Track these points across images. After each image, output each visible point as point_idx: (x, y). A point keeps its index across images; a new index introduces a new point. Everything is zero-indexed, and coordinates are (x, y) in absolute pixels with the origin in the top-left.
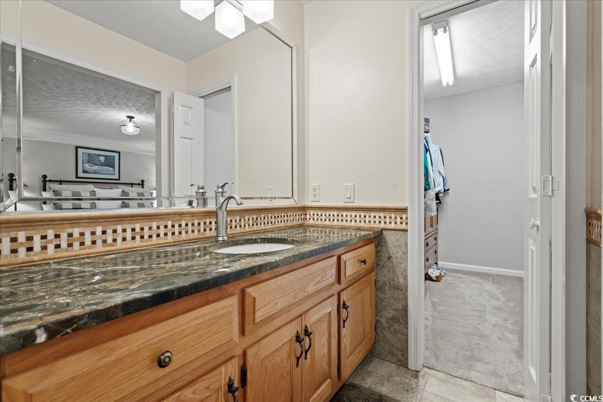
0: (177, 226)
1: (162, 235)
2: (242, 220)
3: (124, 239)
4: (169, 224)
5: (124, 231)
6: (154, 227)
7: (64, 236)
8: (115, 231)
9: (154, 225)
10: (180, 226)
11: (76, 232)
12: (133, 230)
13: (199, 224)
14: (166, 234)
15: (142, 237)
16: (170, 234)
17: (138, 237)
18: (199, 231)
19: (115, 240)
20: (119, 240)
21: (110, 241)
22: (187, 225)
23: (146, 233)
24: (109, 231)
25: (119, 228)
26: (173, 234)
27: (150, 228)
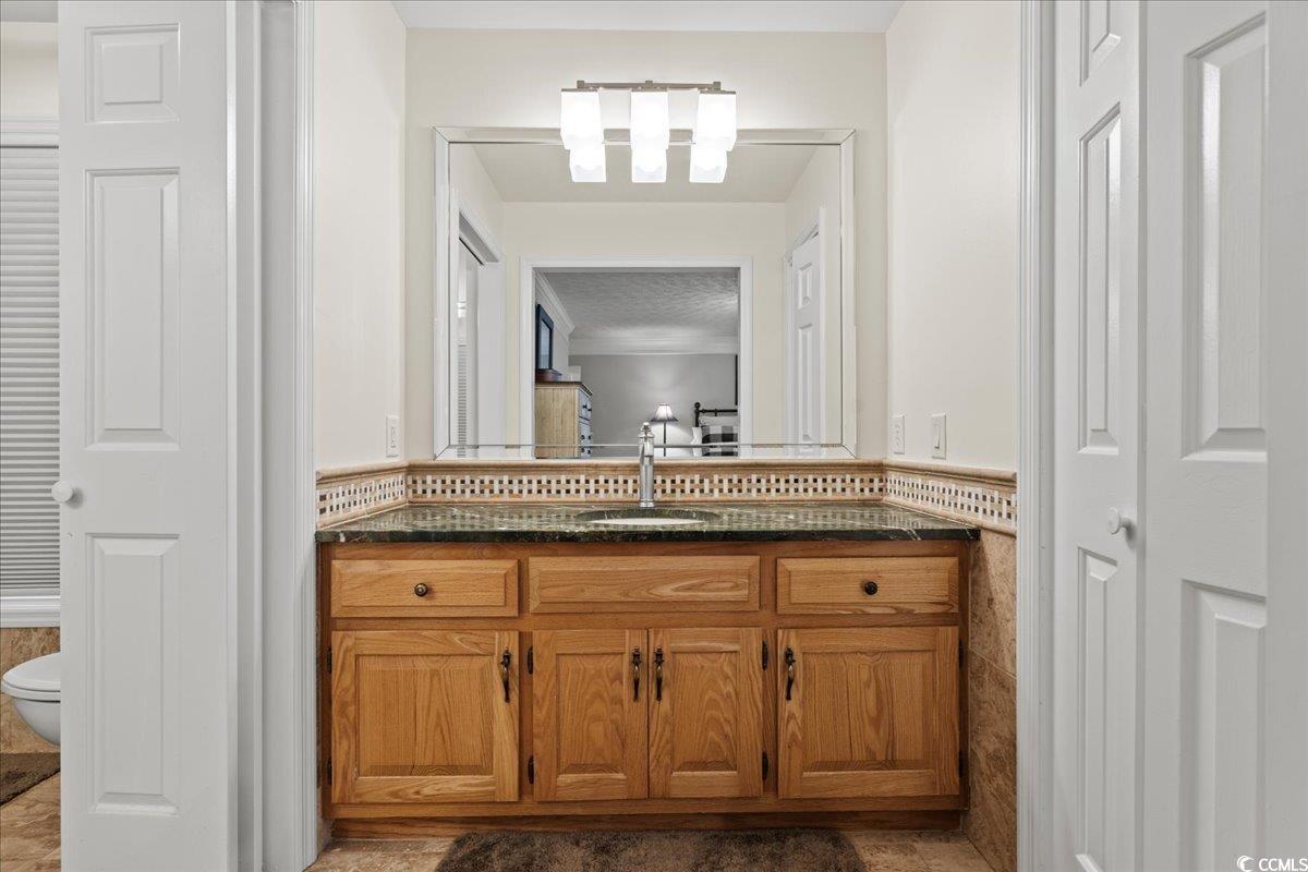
0: (592, 481)
1: (573, 492)
2: (706, 481)
3: (530, 492)
4: (582, 479)
5: (530, 482)
6: (563, 481)
7: (477, 482)
8: (520, 482)
9: (563, 479)
10: (597, 482)
11: (487, 479)
12: (539, 482)
13: (626, 482)
14: (578, 491)
15: (549, 491)
16: (583, 491)
17: (544, 491)
18: (625, 491)
19: (521, 492)
20: (525, 492)
21: (516, 492)
22: (606, 481)
23: (554, 486)
24: (516, 482)
25: (525, 479)
26: (587, 491)
27: (558, 482)
